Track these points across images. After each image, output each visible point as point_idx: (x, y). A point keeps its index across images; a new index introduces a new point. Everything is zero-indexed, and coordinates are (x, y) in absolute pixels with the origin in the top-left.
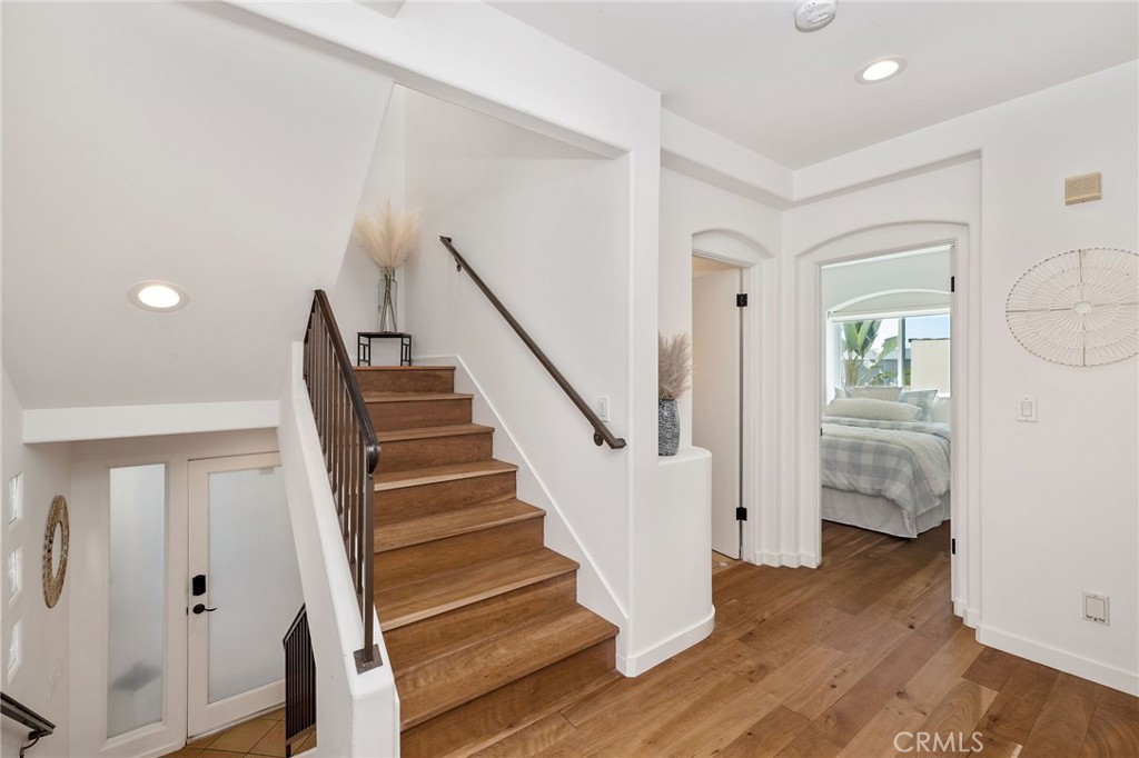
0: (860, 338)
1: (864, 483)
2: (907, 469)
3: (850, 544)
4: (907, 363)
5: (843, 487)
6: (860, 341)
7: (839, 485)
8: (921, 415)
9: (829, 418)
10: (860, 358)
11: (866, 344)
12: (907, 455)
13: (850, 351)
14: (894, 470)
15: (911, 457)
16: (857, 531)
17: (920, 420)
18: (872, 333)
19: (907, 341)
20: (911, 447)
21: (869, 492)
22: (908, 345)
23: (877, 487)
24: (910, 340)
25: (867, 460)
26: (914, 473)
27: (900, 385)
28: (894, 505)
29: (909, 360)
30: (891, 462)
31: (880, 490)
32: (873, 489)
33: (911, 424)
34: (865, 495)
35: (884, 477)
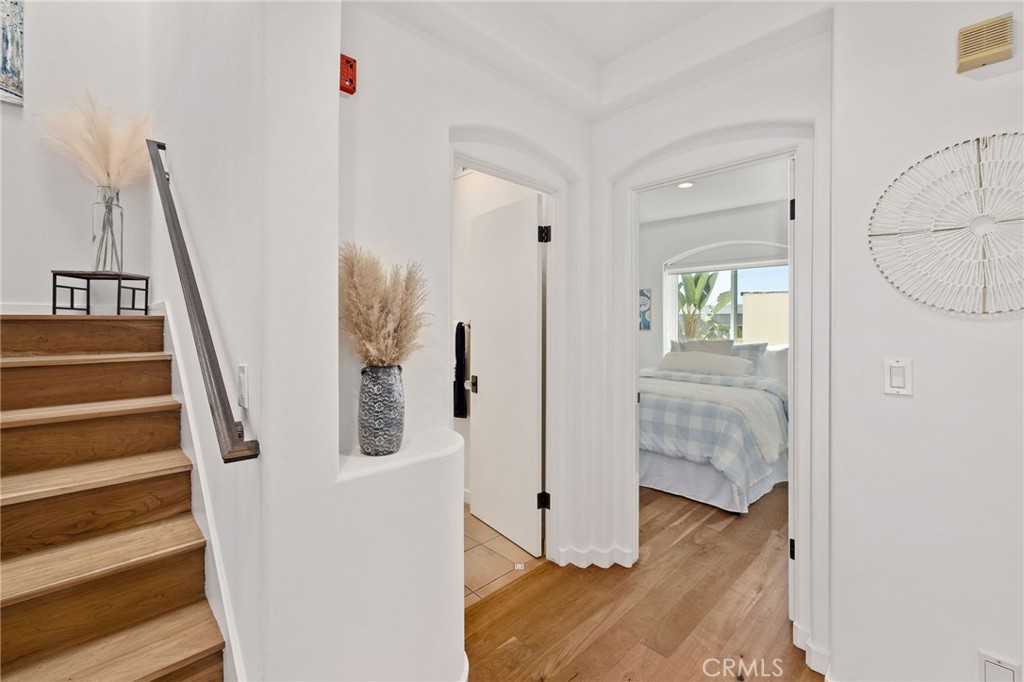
0: (698, 291)
1: (694, 450)
2: (737, 435)
3: (675, 523)
4: (739, 317)
5: (672, 454)
6: (697, 296)
7: (667, 452)
8: (753, 369)
9: (663, 372)
10: (697, 312)
11: (703, 298)
12: (737, 418)
13: (689, 305)
14: (724, 435)
15: (742, 420)
16: (685, 503)
17: (751, 374)
18: (708, 288)
19: (739, 294)
20: (741, 408)
21: (698, 459)
22: (740, 300)
23: (707, 455)
24: (742, 294)
25: (696, 423)
26: (744, 439)
27: (732, 338)
28: (723, 476)
29: (741, 315)
30: (720, 426)
31: (709, 458)
32: (702, 456)
33: (741, 379)
34: (695, 463)
35: (713, 443)
